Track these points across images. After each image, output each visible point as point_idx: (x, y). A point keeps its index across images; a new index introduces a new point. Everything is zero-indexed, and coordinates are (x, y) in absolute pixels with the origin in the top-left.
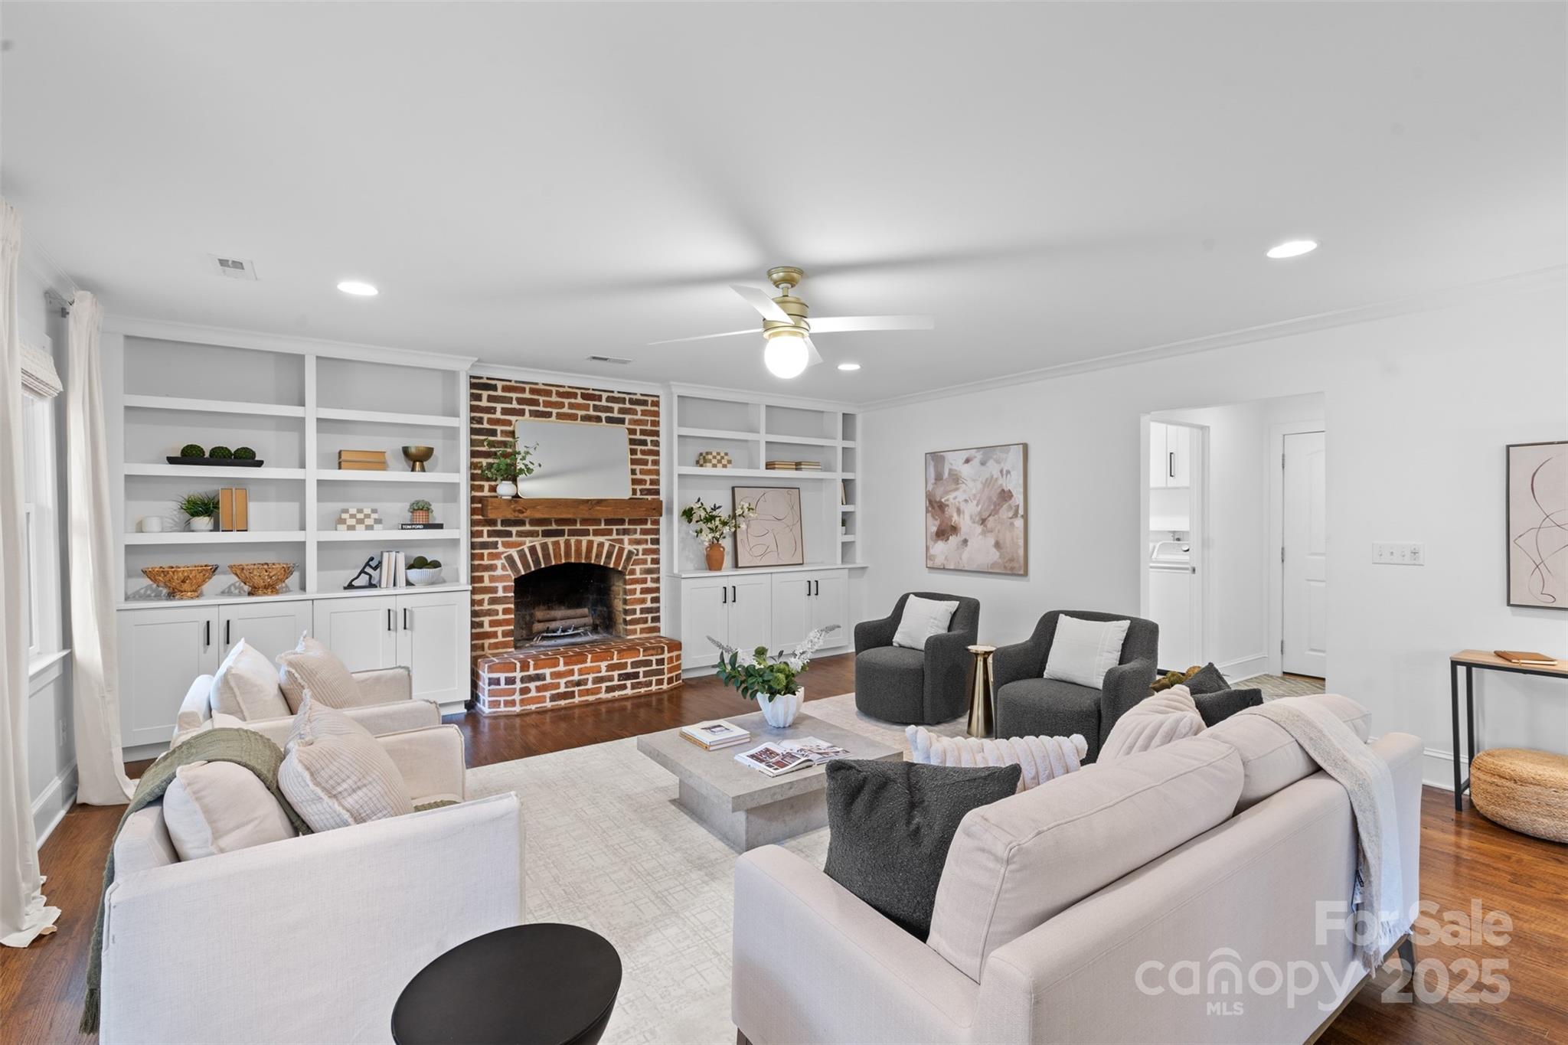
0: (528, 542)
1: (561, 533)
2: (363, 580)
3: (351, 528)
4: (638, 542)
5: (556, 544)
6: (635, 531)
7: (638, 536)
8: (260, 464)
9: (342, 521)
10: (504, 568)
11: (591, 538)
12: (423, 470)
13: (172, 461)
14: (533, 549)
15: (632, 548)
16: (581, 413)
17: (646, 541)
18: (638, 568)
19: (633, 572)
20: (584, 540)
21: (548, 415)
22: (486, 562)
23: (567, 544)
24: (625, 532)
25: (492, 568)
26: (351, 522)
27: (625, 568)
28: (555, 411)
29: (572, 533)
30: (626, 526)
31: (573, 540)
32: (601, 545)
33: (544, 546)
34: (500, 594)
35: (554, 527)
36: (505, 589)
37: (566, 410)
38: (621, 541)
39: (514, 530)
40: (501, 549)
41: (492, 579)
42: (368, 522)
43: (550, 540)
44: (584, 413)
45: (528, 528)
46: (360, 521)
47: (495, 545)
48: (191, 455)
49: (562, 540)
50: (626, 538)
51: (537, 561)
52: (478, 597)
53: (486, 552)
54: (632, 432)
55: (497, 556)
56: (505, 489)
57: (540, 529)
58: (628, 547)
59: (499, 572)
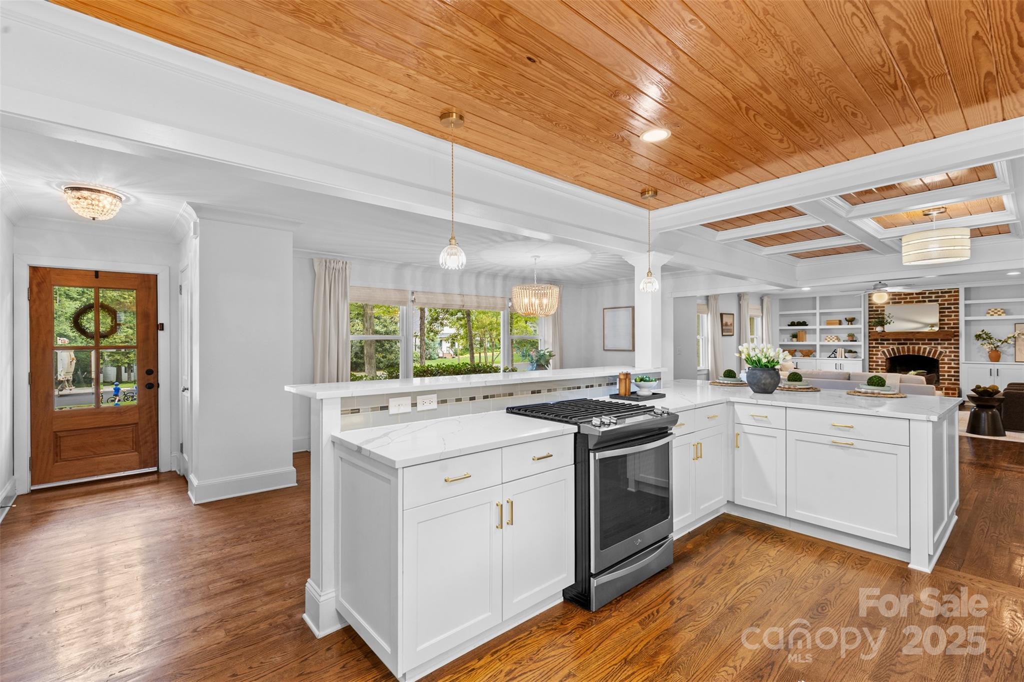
0: (891, 346)
1: (906, 344)
2: (833, 356)
3: (829, 341)
4: (947, 348)
5: (903, 348)
6: (945, 344)
7: (946, 346)
8: (807, 325)
9: (826, 339)
10: (881, 355)
11: (920, 346)
12: (852, 324)
13: (789, 325)
14: (893, 349)
15: (942, 350)
16: (915, 300)
17: (951, 348)
18: (946, 359)
19: (943, 360)
20: (917, 347)
21: (901, 302)
22: (874, 353)
23: (908, 348)
24: (939, 344)
25: (877, 355)
26: (829, 339)
27: (938, 357)
28: (903, 301)
29: (910, 344)
30: (939, 342)
31: (911, 347)
32: (925, 349)
33: (898, 349)
34: (880, 363)
35: (903, 342)
36: (882, 362)
37: (908, 300)
38: (937, 347)
39: (885, 342)
40: (880, 348)
41: (877, 358)
42: (834, 339)
43: (900, 346)
44: (917, 300)
45: (891, 342)
46: (831, 339)
47: (878, 347)
48: (793, 324)
49: (906, 346)
50: (939, 347)
51: (894, 353)
52: (871, 364)
53: (874, 349)
54: (940, 305)
55: (879, 351)
56: (879, 329)
57: (896, 342)
58: (939, 349)
59: (879, 356)
